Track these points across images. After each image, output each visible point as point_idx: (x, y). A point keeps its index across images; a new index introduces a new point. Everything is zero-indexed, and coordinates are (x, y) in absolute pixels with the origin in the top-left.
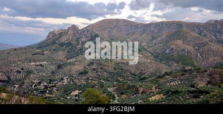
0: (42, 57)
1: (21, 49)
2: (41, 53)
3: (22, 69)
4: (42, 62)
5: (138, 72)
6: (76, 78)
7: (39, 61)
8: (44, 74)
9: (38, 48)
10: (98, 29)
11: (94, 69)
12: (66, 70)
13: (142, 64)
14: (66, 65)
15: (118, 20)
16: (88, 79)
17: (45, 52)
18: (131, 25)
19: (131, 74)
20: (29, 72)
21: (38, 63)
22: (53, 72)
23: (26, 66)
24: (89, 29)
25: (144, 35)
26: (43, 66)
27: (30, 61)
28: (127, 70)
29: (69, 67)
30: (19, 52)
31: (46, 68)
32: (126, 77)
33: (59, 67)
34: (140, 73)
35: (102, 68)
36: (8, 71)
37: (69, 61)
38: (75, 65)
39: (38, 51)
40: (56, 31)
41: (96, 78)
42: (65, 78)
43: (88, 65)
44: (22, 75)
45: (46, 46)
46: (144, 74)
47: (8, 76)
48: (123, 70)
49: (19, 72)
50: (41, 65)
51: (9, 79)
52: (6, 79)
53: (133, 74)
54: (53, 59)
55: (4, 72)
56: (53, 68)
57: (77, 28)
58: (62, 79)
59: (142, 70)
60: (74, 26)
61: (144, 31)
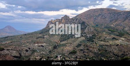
0: (43, 40)
1: (29, 34)
2: (42, 37)
3: (29, 49)
4: (43, 43)
5: (120, 54)
6: (67, 57)
7: (41, 43)
8: (44, 53)
9: (40, 34)
10: (85, 18)
11: (81, 50)
12: (59, 50)
13: (125, 47)
14: (59, 46)
15: (102, 10)
16: (77, 57)
17: (45, 36)
18: (114, 13)
19: (114, 55)
20: (34, 51)
21: (40, 45)
22: (50, 51)
23: (32, 46)
24: (77, 18)
25: (127, 21)
26: (44, 47)
27: (35, 43)
28: (110, 52)
29: (62, 48)
30: (28, 36)
31: (46, 48)
32: (110, 57)
33: (55, 47)
34: (123, 54)
35: (88, 49)
36: (20, 50)
37: (62, 43)
38: (66, 46)
39: (40, 35)
40: (53, 20)
41: (83, 57)
42: (59, 56)
43: (77, 47)
44: (29, 53)
45: (46, 32)
46: (127, 55)
47: (20, 54)
48: (106, 51)
49: (27, 51)
50: (42, 46)
51: (21, 55)
52: (19, 56)
53: (116, 55)
54: (50, 41)
55: (18, 51)
56: (51, 48)
57: (69, 17)
58: (57, 57)
59: (125, 52)
60: (66, 16)
61: (127, 18)
